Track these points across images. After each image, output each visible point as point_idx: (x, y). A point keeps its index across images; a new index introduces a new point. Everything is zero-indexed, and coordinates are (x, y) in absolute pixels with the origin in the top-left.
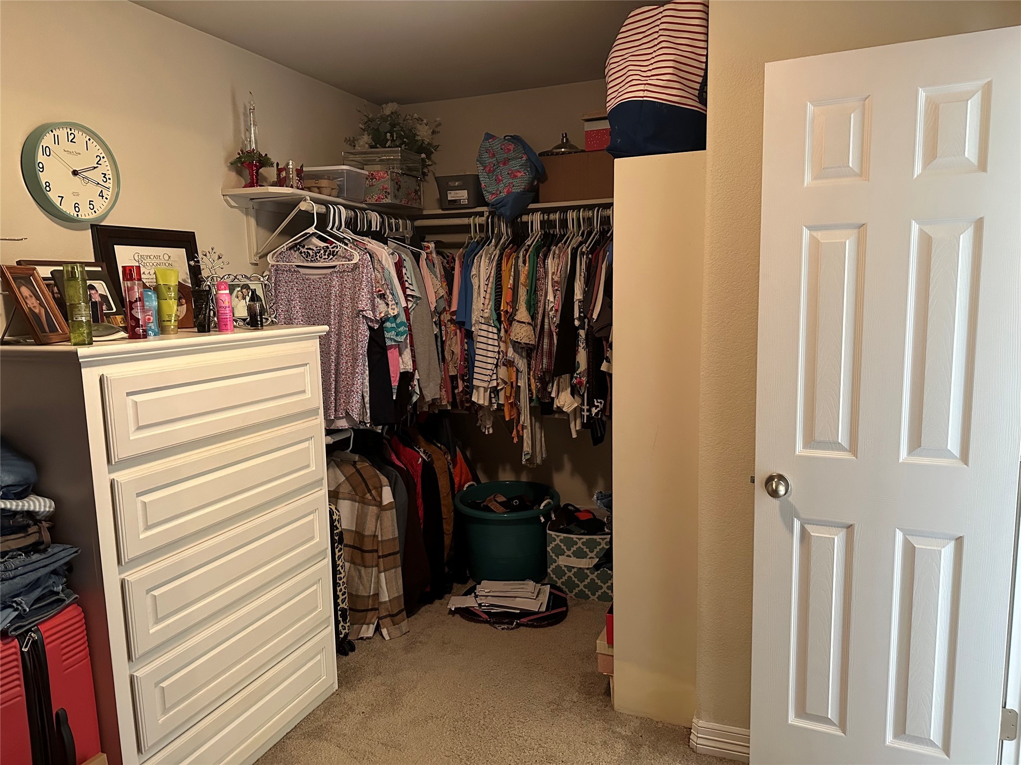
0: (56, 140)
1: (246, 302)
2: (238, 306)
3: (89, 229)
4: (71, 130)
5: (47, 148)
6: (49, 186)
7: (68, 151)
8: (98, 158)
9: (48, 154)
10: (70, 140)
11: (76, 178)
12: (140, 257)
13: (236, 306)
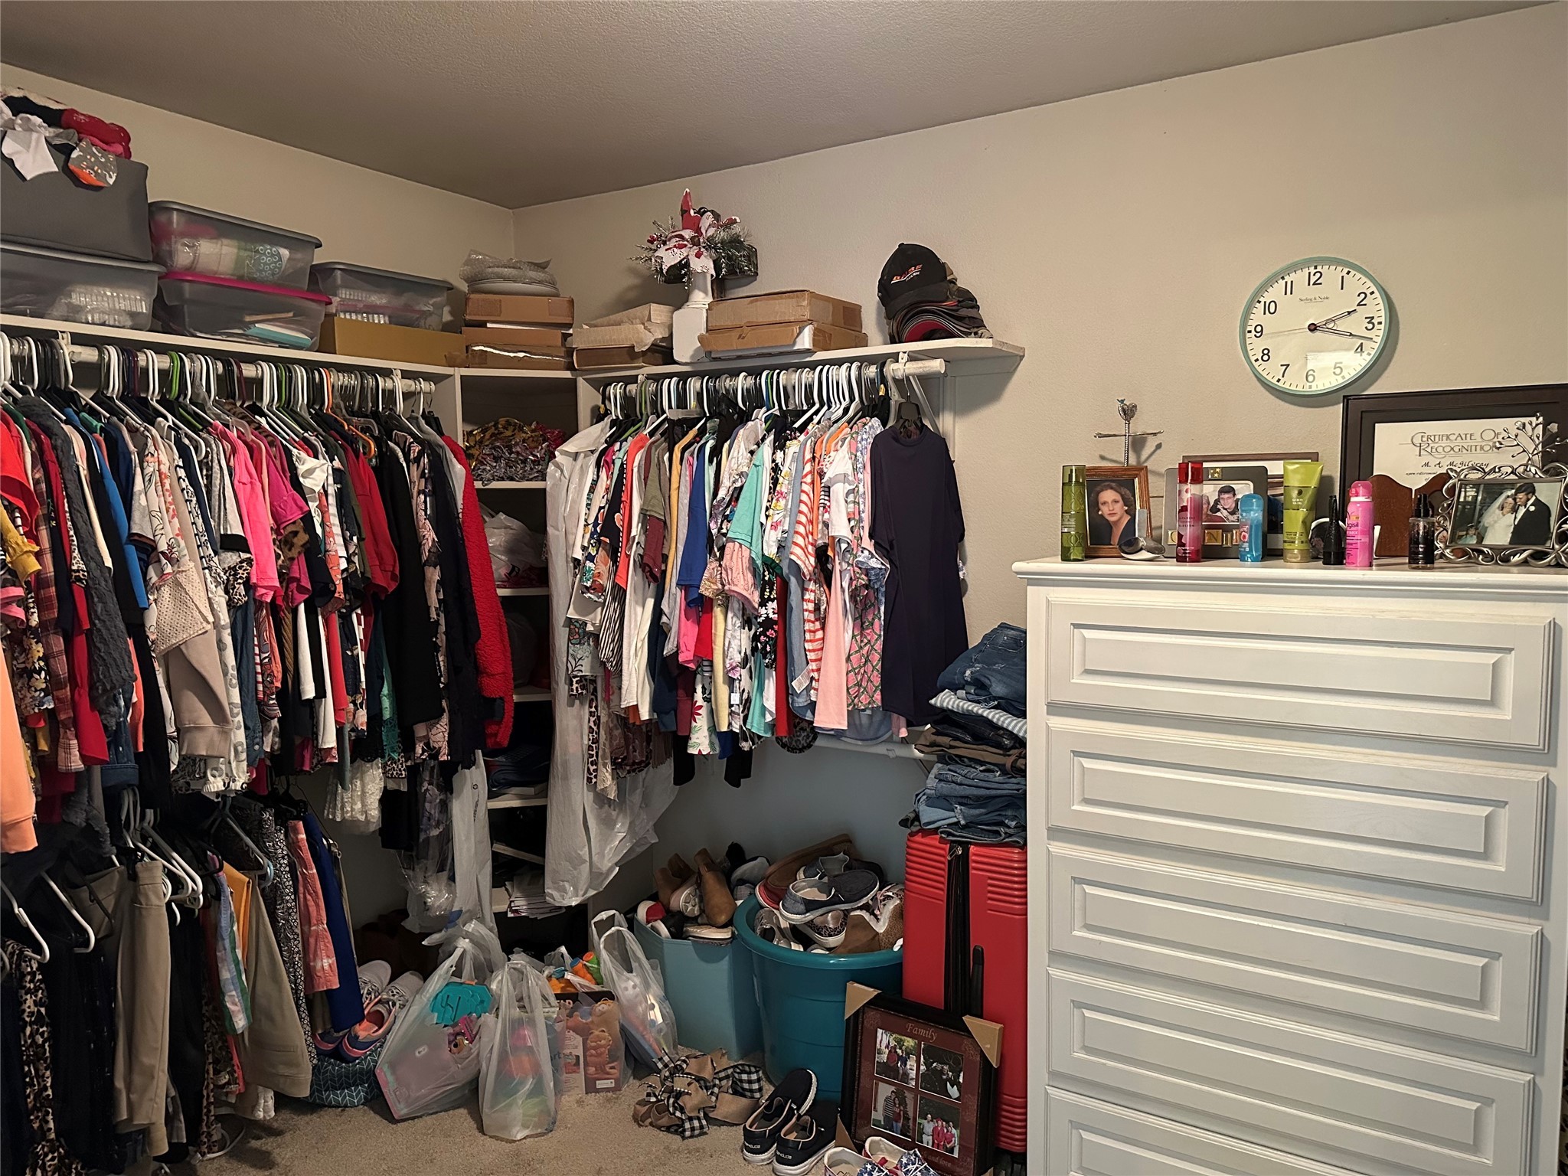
0: (1289, 289)
1: (1515, 518)
2: (1497, 525)
3: (1339, 403)
4: (1316, 268)
5: (1273, 304)
6: (1267, 354)
7: (1306, 299)
8: (1363, 296)
9: (1272, 311)
10: (1312, 283)
11: (1317, 334)
12: (1425, 439)
13: (1493, 526)
